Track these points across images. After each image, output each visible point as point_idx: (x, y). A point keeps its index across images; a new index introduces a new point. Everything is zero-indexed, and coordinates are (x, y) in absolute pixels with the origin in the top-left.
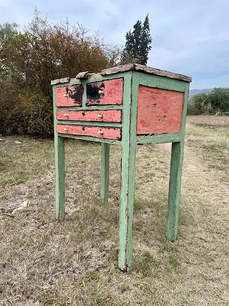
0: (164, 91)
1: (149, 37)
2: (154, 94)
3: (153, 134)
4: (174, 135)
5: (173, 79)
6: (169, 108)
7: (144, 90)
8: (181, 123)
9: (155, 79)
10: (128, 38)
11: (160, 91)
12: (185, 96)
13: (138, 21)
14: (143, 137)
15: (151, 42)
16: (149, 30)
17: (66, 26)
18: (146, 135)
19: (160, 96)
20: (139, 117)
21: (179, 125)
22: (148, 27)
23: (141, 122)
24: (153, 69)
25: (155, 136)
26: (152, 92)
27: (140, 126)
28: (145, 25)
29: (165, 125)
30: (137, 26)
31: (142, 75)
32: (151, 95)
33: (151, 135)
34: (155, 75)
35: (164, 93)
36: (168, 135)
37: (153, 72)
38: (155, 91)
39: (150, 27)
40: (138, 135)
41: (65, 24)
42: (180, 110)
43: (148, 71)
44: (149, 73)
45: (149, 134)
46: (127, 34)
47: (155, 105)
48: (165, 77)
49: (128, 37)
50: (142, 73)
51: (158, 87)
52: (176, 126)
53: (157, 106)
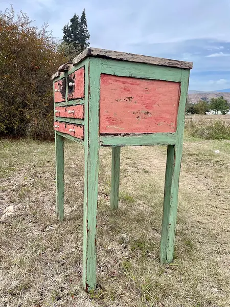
0: (144, 81)
1: (87, 33)
2: (126, 85)
3: (127, 134)
4: (164, 137)
5: (158, 65)
6: (154, 102)
7: (111, 80)
8: (176, 121)
9: (127, 66)
10: (65, 32)
11: (138, 82)
12: (182, 87)
13: (75, 16)
14: (110, 137)
15: (89, 38)
16: (86, 26)
17: (11, 14)
18: (116, 135)
19: (138, 87)
20: (104, 113)
21: (173, 124)
22: (85, 23)
23: (108, 119)
24: (122, 54)
25: (130, 137)
26: (124, 83)
27: (105, 124)
28: (82, 21)
29: (148, 123)
30: (74, 20)
31: (104, 61)
32: (122, 85)
33: (124, 136)
34: (126, 61)
35: (144, 84)
36: (153, 136)
37: (121, 57)
38: (130, 80)
39: (87, 22)
40: (102, 135)
41: (10, 12)
42: (175, 105)
43: (113, 57)
44: (115, 59)
45: (120, 134)
46: (65, 28)
47: (129, 98)
48: (144, 63)
49: (66, 30)
50: (105, 60)
51: (133, 76)
52: (168, 125)
53: (133, 100)
